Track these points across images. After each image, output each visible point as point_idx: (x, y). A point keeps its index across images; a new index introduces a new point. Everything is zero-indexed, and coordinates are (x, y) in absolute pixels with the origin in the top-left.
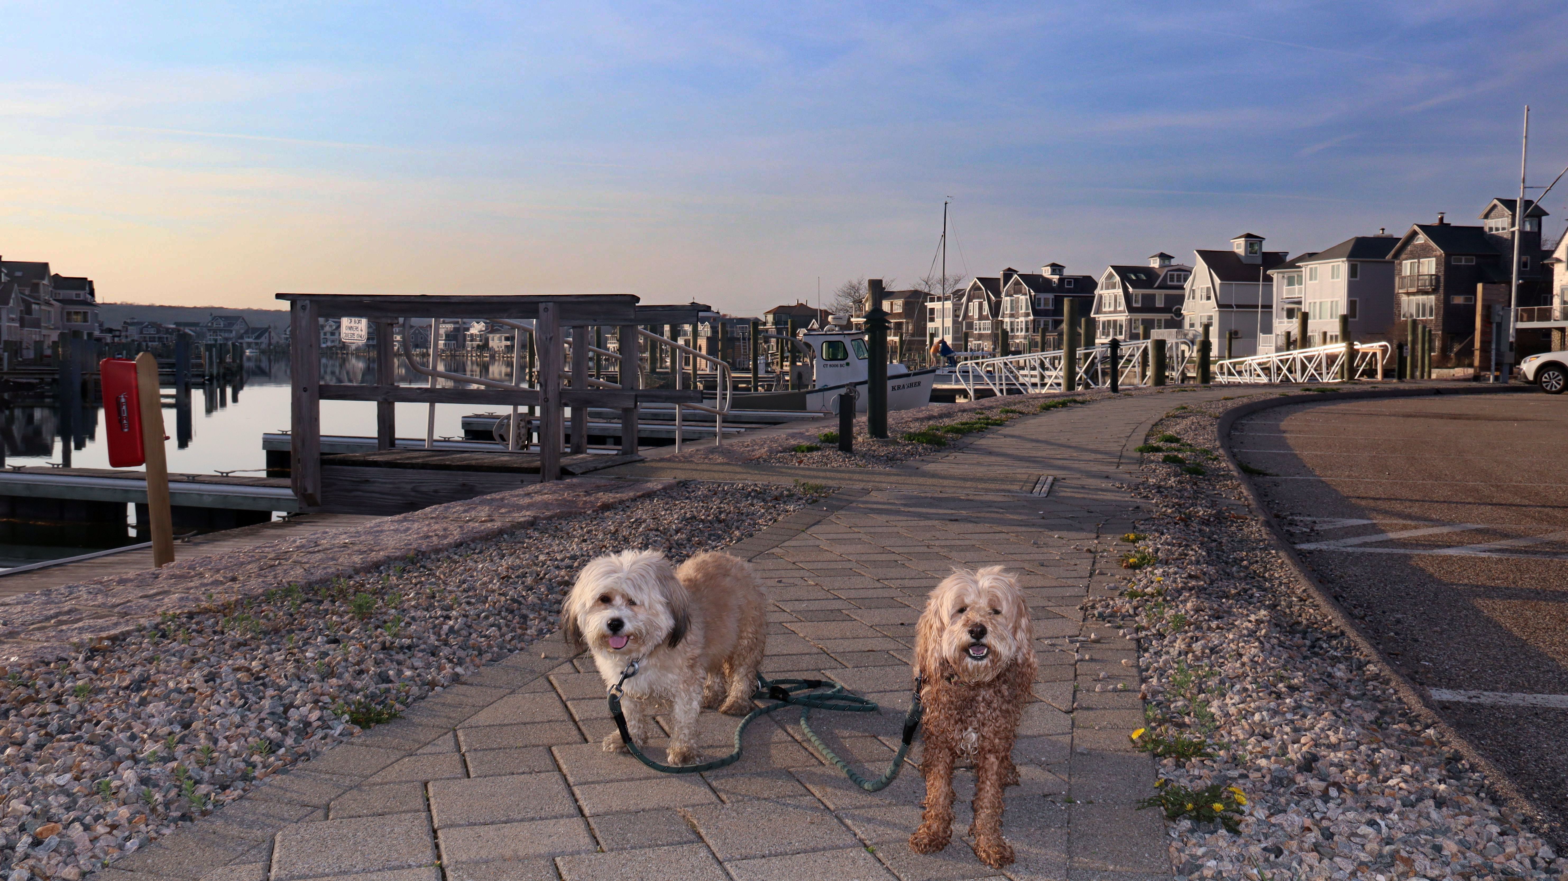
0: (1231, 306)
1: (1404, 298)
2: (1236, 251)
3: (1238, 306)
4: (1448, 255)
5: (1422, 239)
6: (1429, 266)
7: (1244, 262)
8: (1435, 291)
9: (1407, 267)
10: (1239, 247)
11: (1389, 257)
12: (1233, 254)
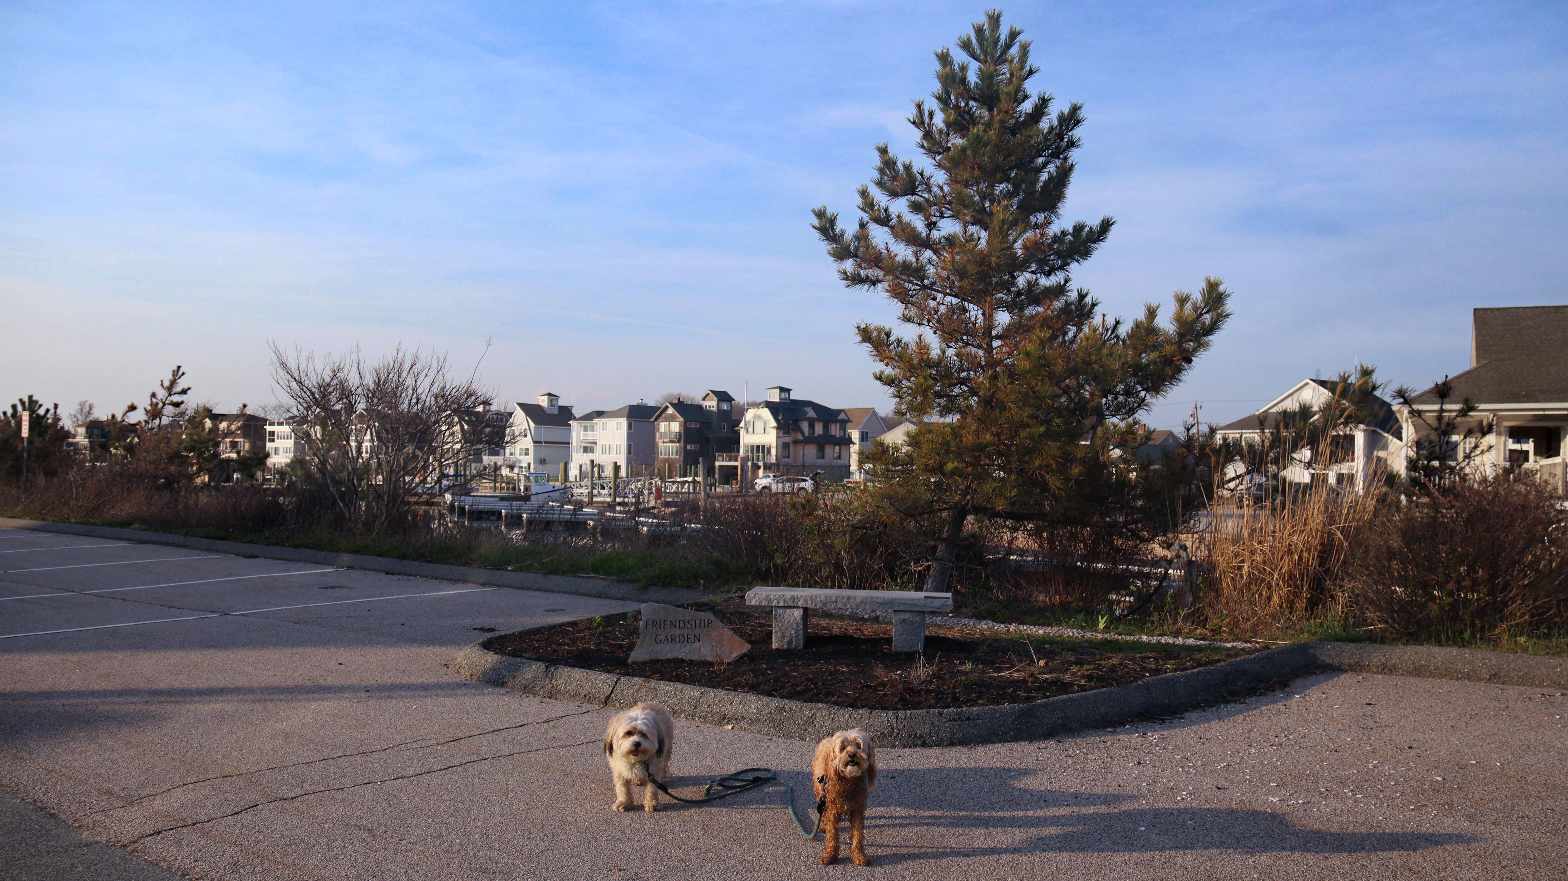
0: (540, 442)
1: (661, 444)
2: (541, 404)
3: (546, 443)
4: (686, 422)
5: (671, 411)
6: (675, 427)
7: (548, 412)
8: (679, 441)
9: (663, 426)
10: (544, 402)
11: (652, 420)
12: (539, 406)
